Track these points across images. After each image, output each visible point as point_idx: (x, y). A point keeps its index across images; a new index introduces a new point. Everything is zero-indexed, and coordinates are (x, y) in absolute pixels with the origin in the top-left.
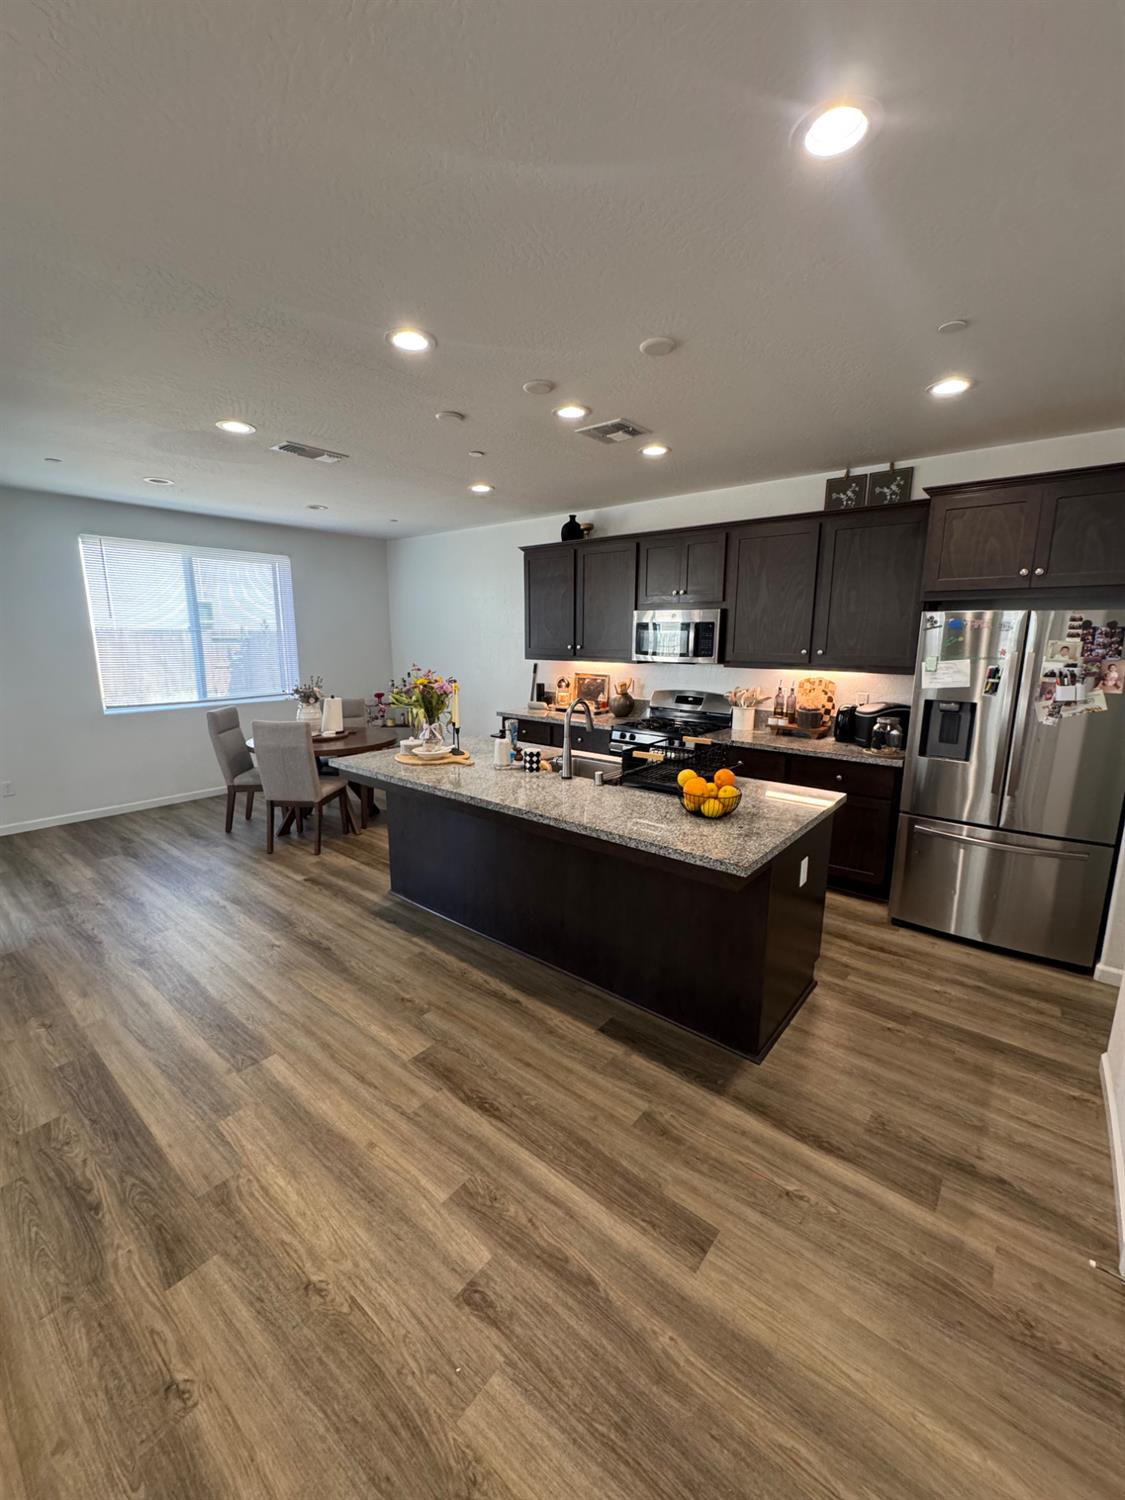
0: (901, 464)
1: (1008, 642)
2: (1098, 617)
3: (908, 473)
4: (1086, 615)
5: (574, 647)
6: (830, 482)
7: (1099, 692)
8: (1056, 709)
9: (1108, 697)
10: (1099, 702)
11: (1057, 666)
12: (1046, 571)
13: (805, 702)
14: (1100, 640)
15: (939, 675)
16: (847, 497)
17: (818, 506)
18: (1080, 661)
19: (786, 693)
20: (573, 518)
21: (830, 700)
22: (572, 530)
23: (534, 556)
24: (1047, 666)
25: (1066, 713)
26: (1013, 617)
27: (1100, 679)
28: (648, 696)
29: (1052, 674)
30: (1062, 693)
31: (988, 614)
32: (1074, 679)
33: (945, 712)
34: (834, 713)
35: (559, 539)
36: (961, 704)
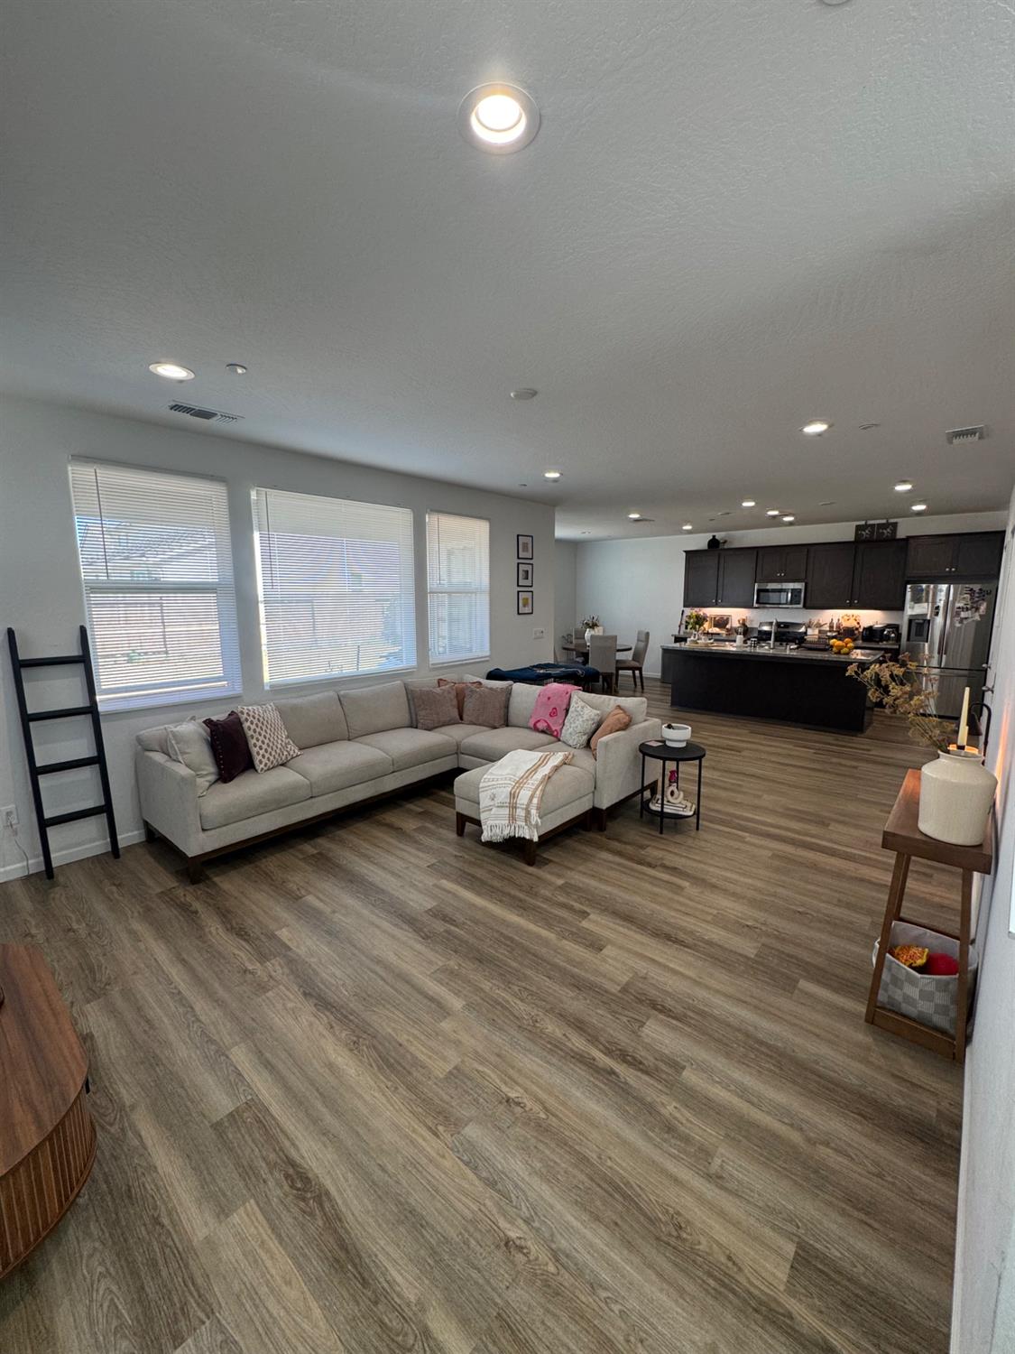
0: (892, 521)
1: (942, 597)
2: (976, 587)
3: (895, 525)
4: (971, 586)
5: (716, 601)
6: (857, 526)
7: (977, 614)
8: (961, 621)
9: (981, 616)
10: (978, 618)
11: (961, 605)
12: (956, 569)
13: (845, 624)
14: (977, 595)
15: (912, 609)
16: (866, 533)
17: (853, 539)
18: (969, 603)
19: (835, 622)
20: (714, 536)
21: (858, 623)
22: (714, 543)
23: (690, 555)
24: (957, 605)
25: (965, 622)
26: (944, 587)
27: (977, 609)
28: (756, 625)
29: (959, 608)
30: (963, 615)
31: (932, 586)
32: (967, 609)
33: (918, 624)
34: (861, 630)
35: (706, 548)
36: (924, 620)
